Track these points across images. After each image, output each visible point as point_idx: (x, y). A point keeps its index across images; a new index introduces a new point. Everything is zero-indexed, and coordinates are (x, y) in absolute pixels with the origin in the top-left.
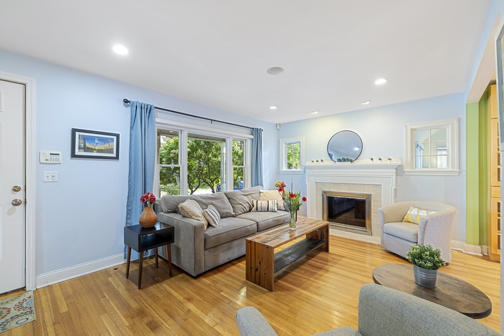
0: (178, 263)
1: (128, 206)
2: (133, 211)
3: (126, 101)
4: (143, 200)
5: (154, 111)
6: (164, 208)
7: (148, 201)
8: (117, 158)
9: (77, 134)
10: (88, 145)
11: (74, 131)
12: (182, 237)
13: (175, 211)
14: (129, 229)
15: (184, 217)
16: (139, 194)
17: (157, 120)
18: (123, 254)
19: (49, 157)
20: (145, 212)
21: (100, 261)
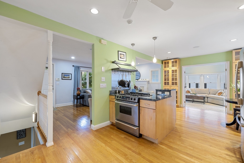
0: (85, 104)
1: (74, 91)
2: (75, 92)
3: (73, 66)
4: (77, 89)
5: (80, 67)
6: (82, 91)
7: (78, 89)
8: (71, 79)
9: (63, 74)
10: (65, 76)
11: (62, 73)
12: (86, 98)
13: (85, 92)
14: (74, 96)
15: (87, 93)
16: (76, 88)
17: (81, 70)
18: (72, 103)
19: (57, 79)
20: (78, 92)
21: (67, 103)
